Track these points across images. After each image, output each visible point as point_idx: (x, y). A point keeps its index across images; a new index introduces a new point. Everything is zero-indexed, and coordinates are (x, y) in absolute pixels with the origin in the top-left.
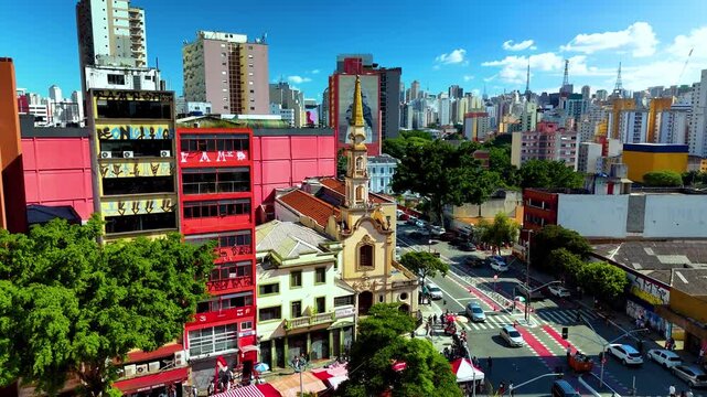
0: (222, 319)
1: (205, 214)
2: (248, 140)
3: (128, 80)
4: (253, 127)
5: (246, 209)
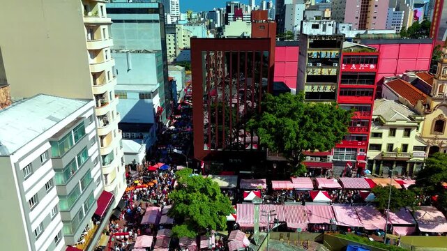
0: (350, 145)
1: (350, 94)
2: (377, 59)
3: (321, 26)
4: (376, 39)
5: (370, 94)
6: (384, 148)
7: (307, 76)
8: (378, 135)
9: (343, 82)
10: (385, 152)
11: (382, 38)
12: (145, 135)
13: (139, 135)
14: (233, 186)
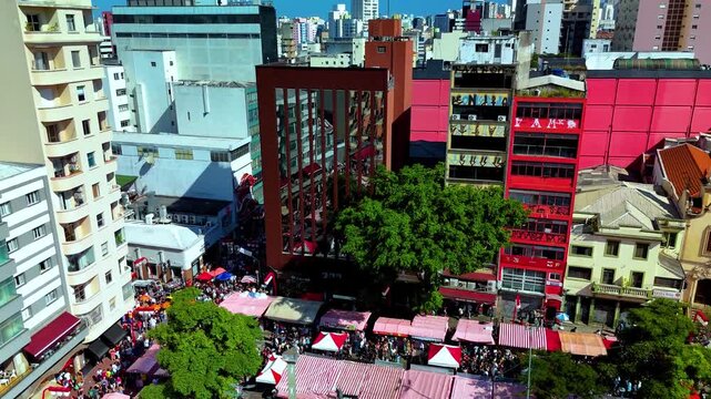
0: (533, 265)
1: (530, 173)
2: (581, 110)
3: (492, 48)
4: (649, 68)
5: (570, 174)
6: (597, 276)
7: (452, 136)
8: (583, 251)
10: (598, 283)
11: (662, 67)
14: (308, 320)
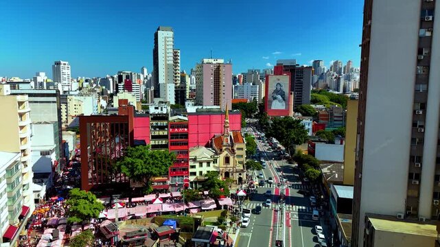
0: (179, 174)
1: (176, 145)
2: (188, 125)
3: (160, 108)
4: (207, 112)
5: (187, 144)
6: (198, 174)
7: (151, 135)
8: (193, 167)
9: (171, 138)
10: (198, 176)
11: (211, 111)
12: (45, 180)
13: (40, 180)
14: (107, 202)
